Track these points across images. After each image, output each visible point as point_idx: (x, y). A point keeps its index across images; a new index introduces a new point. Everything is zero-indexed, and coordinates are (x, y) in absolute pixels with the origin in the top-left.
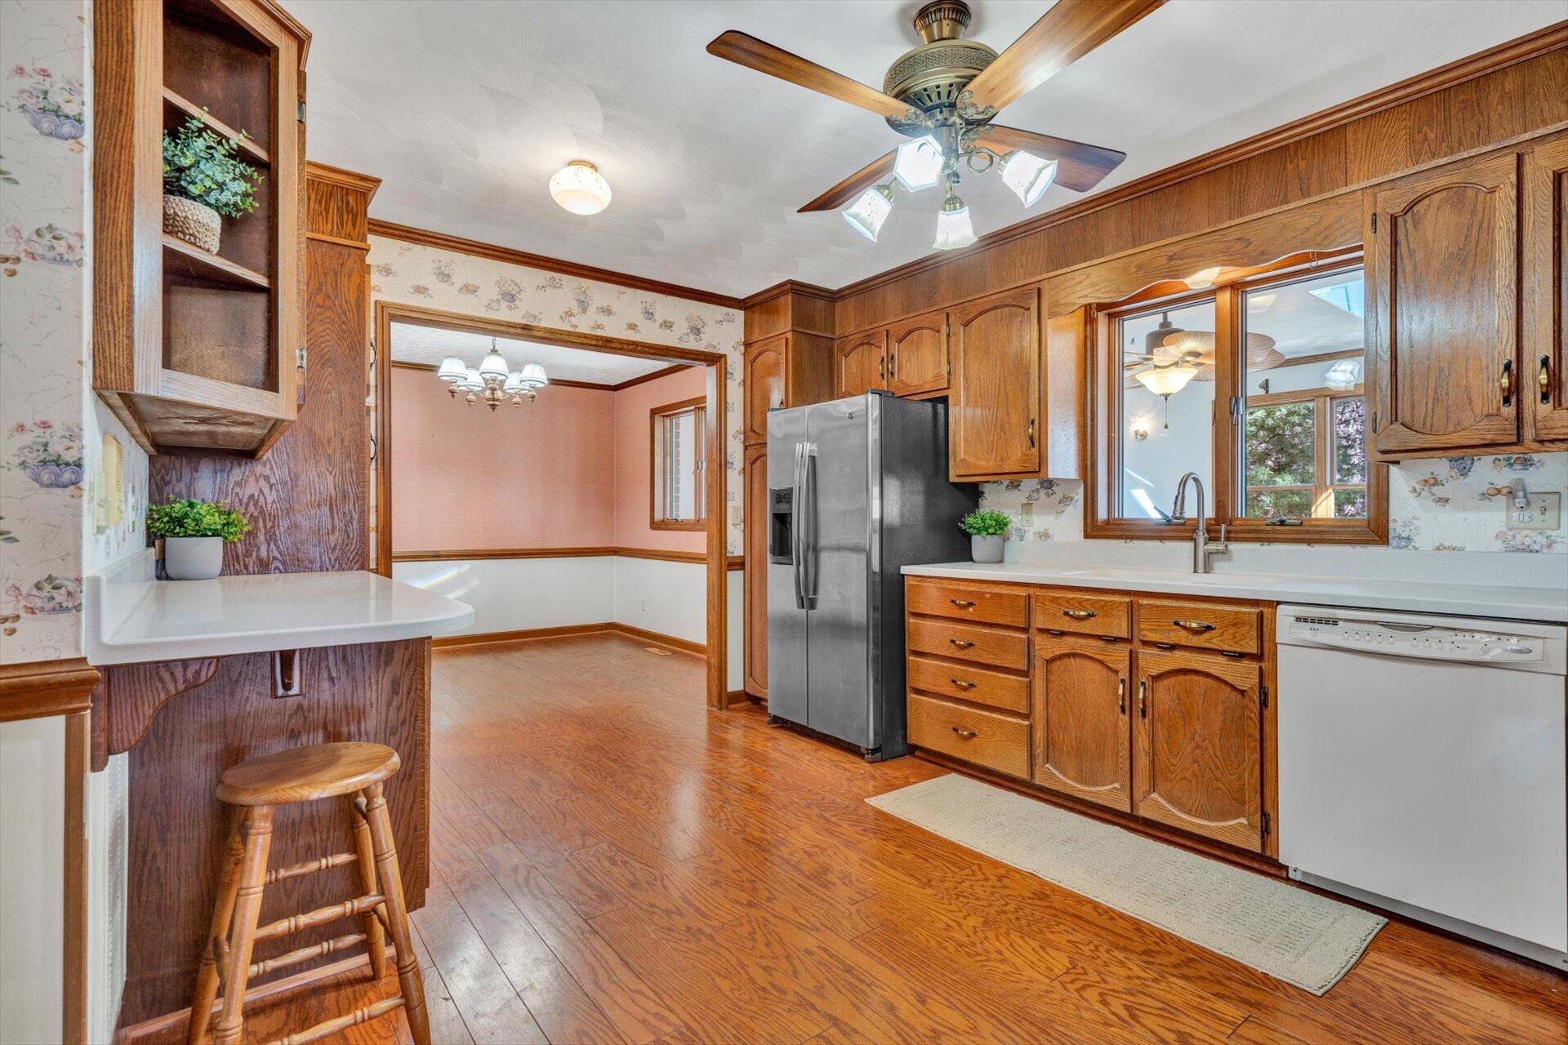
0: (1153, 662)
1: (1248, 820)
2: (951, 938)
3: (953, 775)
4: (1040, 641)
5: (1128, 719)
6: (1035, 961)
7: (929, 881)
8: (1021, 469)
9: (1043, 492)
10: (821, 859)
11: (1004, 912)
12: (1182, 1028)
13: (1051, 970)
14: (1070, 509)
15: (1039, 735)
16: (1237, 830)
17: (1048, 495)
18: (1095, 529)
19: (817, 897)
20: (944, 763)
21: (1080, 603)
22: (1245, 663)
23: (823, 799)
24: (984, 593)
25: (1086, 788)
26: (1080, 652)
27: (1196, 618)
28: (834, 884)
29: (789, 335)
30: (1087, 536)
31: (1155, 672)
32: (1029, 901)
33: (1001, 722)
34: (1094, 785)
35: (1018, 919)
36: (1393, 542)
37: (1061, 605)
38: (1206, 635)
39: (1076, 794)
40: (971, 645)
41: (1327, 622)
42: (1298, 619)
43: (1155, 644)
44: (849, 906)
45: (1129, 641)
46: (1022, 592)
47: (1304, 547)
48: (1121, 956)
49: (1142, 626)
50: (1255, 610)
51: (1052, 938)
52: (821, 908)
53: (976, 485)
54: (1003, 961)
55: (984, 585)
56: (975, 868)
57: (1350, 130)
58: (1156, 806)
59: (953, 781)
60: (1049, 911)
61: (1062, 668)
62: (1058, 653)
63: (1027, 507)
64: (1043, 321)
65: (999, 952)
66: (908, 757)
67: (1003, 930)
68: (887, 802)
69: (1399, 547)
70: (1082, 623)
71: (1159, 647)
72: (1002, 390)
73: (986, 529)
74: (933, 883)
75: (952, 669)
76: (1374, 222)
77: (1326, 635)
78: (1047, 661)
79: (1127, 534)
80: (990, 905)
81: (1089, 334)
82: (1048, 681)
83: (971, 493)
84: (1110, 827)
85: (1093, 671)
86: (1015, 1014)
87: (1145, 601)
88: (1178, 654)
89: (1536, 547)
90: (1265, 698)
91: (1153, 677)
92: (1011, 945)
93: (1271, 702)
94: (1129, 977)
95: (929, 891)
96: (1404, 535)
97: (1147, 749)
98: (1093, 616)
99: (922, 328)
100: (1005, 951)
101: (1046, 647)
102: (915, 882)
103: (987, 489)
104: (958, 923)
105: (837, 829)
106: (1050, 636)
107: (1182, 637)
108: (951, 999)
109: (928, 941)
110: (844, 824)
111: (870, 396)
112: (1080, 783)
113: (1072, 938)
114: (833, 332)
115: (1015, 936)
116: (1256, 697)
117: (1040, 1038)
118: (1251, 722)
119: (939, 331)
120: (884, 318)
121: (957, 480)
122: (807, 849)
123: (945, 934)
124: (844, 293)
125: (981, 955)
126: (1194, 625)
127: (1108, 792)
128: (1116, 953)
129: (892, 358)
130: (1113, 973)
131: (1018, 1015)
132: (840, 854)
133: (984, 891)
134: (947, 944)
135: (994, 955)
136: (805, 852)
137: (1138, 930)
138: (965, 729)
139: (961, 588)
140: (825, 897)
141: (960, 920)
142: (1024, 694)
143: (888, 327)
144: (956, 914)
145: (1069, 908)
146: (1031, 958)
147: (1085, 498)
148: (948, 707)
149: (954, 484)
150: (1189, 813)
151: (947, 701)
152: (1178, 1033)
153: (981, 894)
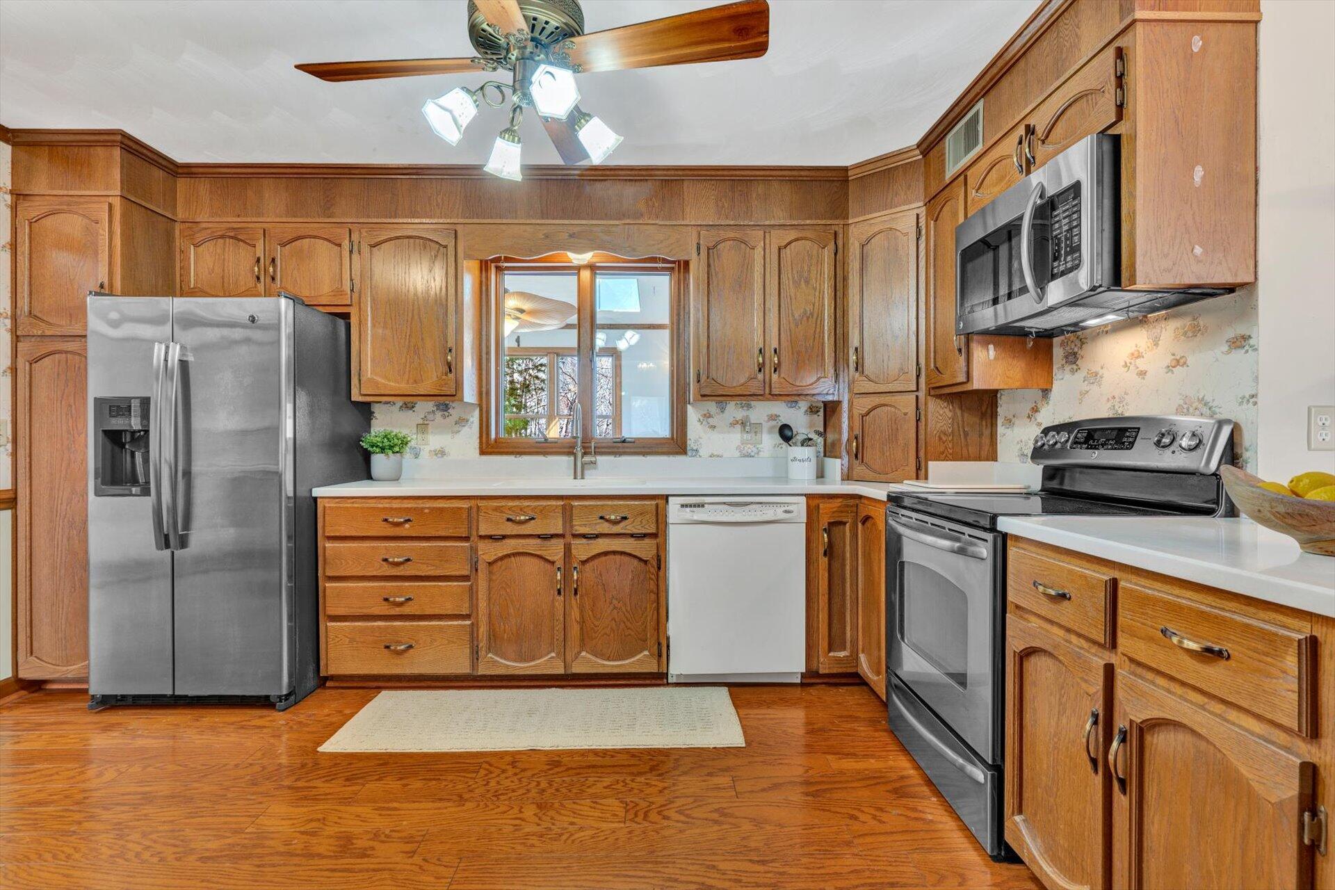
0: (582, 550)
1: (649, 652)
2: (528, 834)
3: (384, 693)
4: (483, 546)
5: (562, 599)
6: (600, 815)
7: (461, 796)
8: (437, 392)
9: (439, 414)
10: (331, 830)
11: (544, 790)
12: (717, 806)
13: (617, 815)
14: (465, 430)
15: (483, 630)
16: (640, 662)
17: (444, 417)
18: (488, 447)
19: (367, 870)
20: (369, 685)
21: (521, 510)
22: (647, 541)
23: (264, 768)
24: (423, 509)
25: (526, 665)
26: (521, 551)
27: (614, 513)
28: (373, 848)
29: (117, 202)
30: (483, 452)
31: (584, 558)
32: (551, 772)
33: (441, 628)
34: (533, 660)
35: (557, 790)
36: (689, 453)
37: (502, 512)
38: (623, 524)
39: (517, 672)
40: (408, 560)
41: (699, 506)
42: (682, 506)
43: (584, 536)
44: (410, 861)
45: (562, 536)
46: (465, 505)
47: (640, 458)
48: (642, 779)
49: (574, 523)
50: (654, 502)
51: (594, 791)
52: (384, 879)
53: (368, 404)
54: (581, 829)
55: (421, 501)
56: (485, 766)
57: (686, 183)
58: (586, 663)
59: (385, 699)
60: (570, 772)
61: (503, 567)
62: (500, 555)
63: (423, 427)
64: (459, 261)
65: (572, 824)
66: (319, 691)
67: (556, 805)
68: (341, 742)
69: (692, 456)
70: (523, 527)
71: (587, 538)
72: (416, 317)
73: (391, 447)
74: (466, 796)
75: (382, 587)
76: (698, 249)
77: (699, 515)
78: (489, 563)
79: (517, 450)
80: (528, 791)
81: (484, 280)
82: (490, 580)
83: (365, 410)
84: (547, 690)
85: (531, 565)
86: (629, 863)
87: (576, 503)
88: (600, 541)
89: (753, 454)
90: (660, 563)
91: (582, 562)
92: (574, 813)
93: (662, 566)
94: (661, 792)
95: (469, 805)
96: (695, 448)
97: (578, 619)
98: (533, 519)
99: (315, 237)
100: (575, 820)
101: (488, 552)
102: (449, 804)
103: (376, 408)
104: (520, 819)
105: (314, 792)
106: (491, 541)
107: (605, 528)
108: (579, 883)
109: (513, 848)
110: (318, 783)
111: (283, 301)
112: (521, 661)
113: (605, 784)
114: (175, 213)
115: (568, 804)
116: (655, 564)
117: (660, 869)
118: (651, 582)
119: (340, 245)
120: (259, 214)
121: (361, 399)
122: (302, 829)
123: (517, 834)
124: (194, 170)
125: (562, 834)
126: (613, 517)
127: (548, 663)
128: (639, 779)
129: (273, 260)
130: (651, 794)
131: (632, 863)
132: (344, 815)
133: (512, 782)
134: (530, 842)
135: (571, 828)
136: (302, 833)
137: (633, 756)
138: (400, 643)
139: (395, 506)
140: (376, 866)
141: (519, 816)
142: (466, 598)
143: (265, 225)
144: (510, 812)
145: (582, 763)
146: (596, 814)
147: (481, 420)
148: (379, 627)
149: (356, 404)
150: (608, 659)
151: (375, 621)
152: (716, 810)
153: (513, 786)
